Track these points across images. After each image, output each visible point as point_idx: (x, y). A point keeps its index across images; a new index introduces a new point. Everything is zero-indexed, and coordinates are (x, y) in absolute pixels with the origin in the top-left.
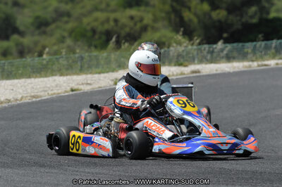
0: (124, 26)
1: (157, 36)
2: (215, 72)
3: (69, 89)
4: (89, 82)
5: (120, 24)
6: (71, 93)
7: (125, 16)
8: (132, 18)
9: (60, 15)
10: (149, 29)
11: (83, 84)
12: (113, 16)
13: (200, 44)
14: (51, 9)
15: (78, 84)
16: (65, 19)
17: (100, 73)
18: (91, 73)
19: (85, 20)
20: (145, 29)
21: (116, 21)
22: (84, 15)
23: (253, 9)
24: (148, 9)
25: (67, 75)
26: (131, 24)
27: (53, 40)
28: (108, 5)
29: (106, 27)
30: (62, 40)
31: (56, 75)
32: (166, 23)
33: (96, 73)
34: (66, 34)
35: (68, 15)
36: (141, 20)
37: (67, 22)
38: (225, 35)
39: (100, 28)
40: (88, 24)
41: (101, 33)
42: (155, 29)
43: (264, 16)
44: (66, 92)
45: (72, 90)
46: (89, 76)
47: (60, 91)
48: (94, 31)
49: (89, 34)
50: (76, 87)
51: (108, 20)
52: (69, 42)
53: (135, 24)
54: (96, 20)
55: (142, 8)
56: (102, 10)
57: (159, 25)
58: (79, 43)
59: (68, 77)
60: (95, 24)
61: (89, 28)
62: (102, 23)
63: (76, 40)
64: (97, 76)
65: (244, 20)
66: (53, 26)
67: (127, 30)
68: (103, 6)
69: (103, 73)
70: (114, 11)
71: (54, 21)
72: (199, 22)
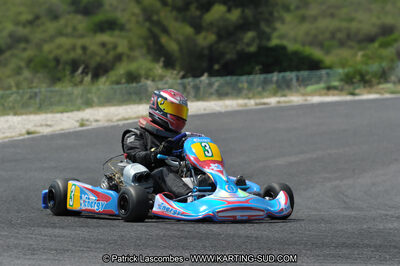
0: (94, 54)
1: (133, 67)
2: (202, 112)
3: (24, 131)
4: (49, 123)
5: (88, 52)
6: (27, 136)
7: (94, 42)
8: (103, 45)
9: (16, 41)
10: (125, 58)
11: (41, 125)
12: (80, 42)
13: (183, 77)
14: (5, 33)
15: (35, 126)
16: (22, 45)
17: (62, 112)
18: (52, 112)
19: (46, 48)
20: (119, 58)
21: (84, 48)
22: (45, 41)
23: (250, 35)
24: (123, 34)
25: (21, 114)
26: (102, 52)
27: (7, 71)
28: (75, 29)
29: (72, 55)
30: (18, 71)
31: (8, 114)
32: (144, 51)
33: (58, 112)
34: (23, 64)
35: (26, 40)
36: (115, 47)
37: (25, 49)
38: (216, 67)
39: (65, 57)
40: (50, 52)
41: (66, 63)
42: (131, 59)
43: (264, 43)
44: (21, 135)
45: (28, 133)
46: (50, 116)
47: (13, 134)
48: (57, 60)
49: (52, 64)
50: (32, 129)
51: (74, 48)
52: (27, 73)
53: (108, 52)
54: (60, 47)
55: (117, 33)
56: (66, 35)
57: (137, 53)
58: (39, 75)
59: (24, 117)
60: (59, 52)
61: (51, 56)
62: (68, 52)
63: (35, 71)
64: (58, 115)
65: (239, 48)
66: (7, 54)
67: (98, 59)
68: (69, 30)
69: (67, 112)
70: (82, 36)
71: (10, 47)
72: (181, 50)
